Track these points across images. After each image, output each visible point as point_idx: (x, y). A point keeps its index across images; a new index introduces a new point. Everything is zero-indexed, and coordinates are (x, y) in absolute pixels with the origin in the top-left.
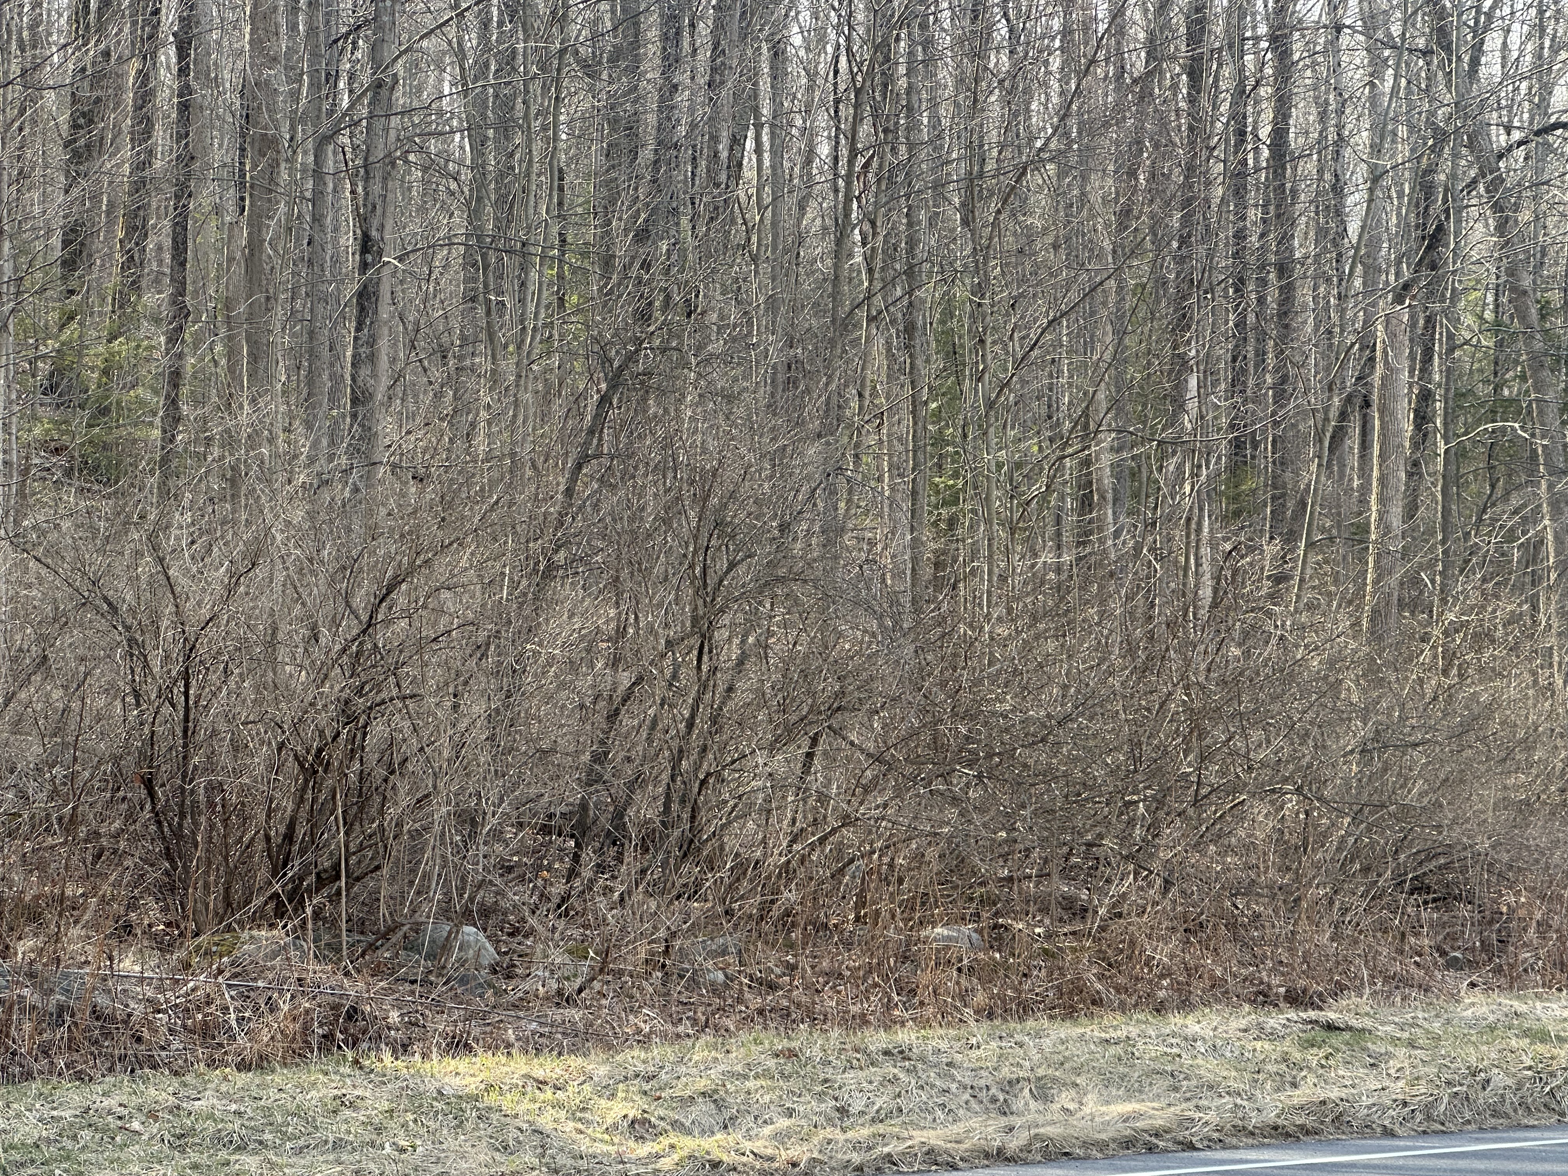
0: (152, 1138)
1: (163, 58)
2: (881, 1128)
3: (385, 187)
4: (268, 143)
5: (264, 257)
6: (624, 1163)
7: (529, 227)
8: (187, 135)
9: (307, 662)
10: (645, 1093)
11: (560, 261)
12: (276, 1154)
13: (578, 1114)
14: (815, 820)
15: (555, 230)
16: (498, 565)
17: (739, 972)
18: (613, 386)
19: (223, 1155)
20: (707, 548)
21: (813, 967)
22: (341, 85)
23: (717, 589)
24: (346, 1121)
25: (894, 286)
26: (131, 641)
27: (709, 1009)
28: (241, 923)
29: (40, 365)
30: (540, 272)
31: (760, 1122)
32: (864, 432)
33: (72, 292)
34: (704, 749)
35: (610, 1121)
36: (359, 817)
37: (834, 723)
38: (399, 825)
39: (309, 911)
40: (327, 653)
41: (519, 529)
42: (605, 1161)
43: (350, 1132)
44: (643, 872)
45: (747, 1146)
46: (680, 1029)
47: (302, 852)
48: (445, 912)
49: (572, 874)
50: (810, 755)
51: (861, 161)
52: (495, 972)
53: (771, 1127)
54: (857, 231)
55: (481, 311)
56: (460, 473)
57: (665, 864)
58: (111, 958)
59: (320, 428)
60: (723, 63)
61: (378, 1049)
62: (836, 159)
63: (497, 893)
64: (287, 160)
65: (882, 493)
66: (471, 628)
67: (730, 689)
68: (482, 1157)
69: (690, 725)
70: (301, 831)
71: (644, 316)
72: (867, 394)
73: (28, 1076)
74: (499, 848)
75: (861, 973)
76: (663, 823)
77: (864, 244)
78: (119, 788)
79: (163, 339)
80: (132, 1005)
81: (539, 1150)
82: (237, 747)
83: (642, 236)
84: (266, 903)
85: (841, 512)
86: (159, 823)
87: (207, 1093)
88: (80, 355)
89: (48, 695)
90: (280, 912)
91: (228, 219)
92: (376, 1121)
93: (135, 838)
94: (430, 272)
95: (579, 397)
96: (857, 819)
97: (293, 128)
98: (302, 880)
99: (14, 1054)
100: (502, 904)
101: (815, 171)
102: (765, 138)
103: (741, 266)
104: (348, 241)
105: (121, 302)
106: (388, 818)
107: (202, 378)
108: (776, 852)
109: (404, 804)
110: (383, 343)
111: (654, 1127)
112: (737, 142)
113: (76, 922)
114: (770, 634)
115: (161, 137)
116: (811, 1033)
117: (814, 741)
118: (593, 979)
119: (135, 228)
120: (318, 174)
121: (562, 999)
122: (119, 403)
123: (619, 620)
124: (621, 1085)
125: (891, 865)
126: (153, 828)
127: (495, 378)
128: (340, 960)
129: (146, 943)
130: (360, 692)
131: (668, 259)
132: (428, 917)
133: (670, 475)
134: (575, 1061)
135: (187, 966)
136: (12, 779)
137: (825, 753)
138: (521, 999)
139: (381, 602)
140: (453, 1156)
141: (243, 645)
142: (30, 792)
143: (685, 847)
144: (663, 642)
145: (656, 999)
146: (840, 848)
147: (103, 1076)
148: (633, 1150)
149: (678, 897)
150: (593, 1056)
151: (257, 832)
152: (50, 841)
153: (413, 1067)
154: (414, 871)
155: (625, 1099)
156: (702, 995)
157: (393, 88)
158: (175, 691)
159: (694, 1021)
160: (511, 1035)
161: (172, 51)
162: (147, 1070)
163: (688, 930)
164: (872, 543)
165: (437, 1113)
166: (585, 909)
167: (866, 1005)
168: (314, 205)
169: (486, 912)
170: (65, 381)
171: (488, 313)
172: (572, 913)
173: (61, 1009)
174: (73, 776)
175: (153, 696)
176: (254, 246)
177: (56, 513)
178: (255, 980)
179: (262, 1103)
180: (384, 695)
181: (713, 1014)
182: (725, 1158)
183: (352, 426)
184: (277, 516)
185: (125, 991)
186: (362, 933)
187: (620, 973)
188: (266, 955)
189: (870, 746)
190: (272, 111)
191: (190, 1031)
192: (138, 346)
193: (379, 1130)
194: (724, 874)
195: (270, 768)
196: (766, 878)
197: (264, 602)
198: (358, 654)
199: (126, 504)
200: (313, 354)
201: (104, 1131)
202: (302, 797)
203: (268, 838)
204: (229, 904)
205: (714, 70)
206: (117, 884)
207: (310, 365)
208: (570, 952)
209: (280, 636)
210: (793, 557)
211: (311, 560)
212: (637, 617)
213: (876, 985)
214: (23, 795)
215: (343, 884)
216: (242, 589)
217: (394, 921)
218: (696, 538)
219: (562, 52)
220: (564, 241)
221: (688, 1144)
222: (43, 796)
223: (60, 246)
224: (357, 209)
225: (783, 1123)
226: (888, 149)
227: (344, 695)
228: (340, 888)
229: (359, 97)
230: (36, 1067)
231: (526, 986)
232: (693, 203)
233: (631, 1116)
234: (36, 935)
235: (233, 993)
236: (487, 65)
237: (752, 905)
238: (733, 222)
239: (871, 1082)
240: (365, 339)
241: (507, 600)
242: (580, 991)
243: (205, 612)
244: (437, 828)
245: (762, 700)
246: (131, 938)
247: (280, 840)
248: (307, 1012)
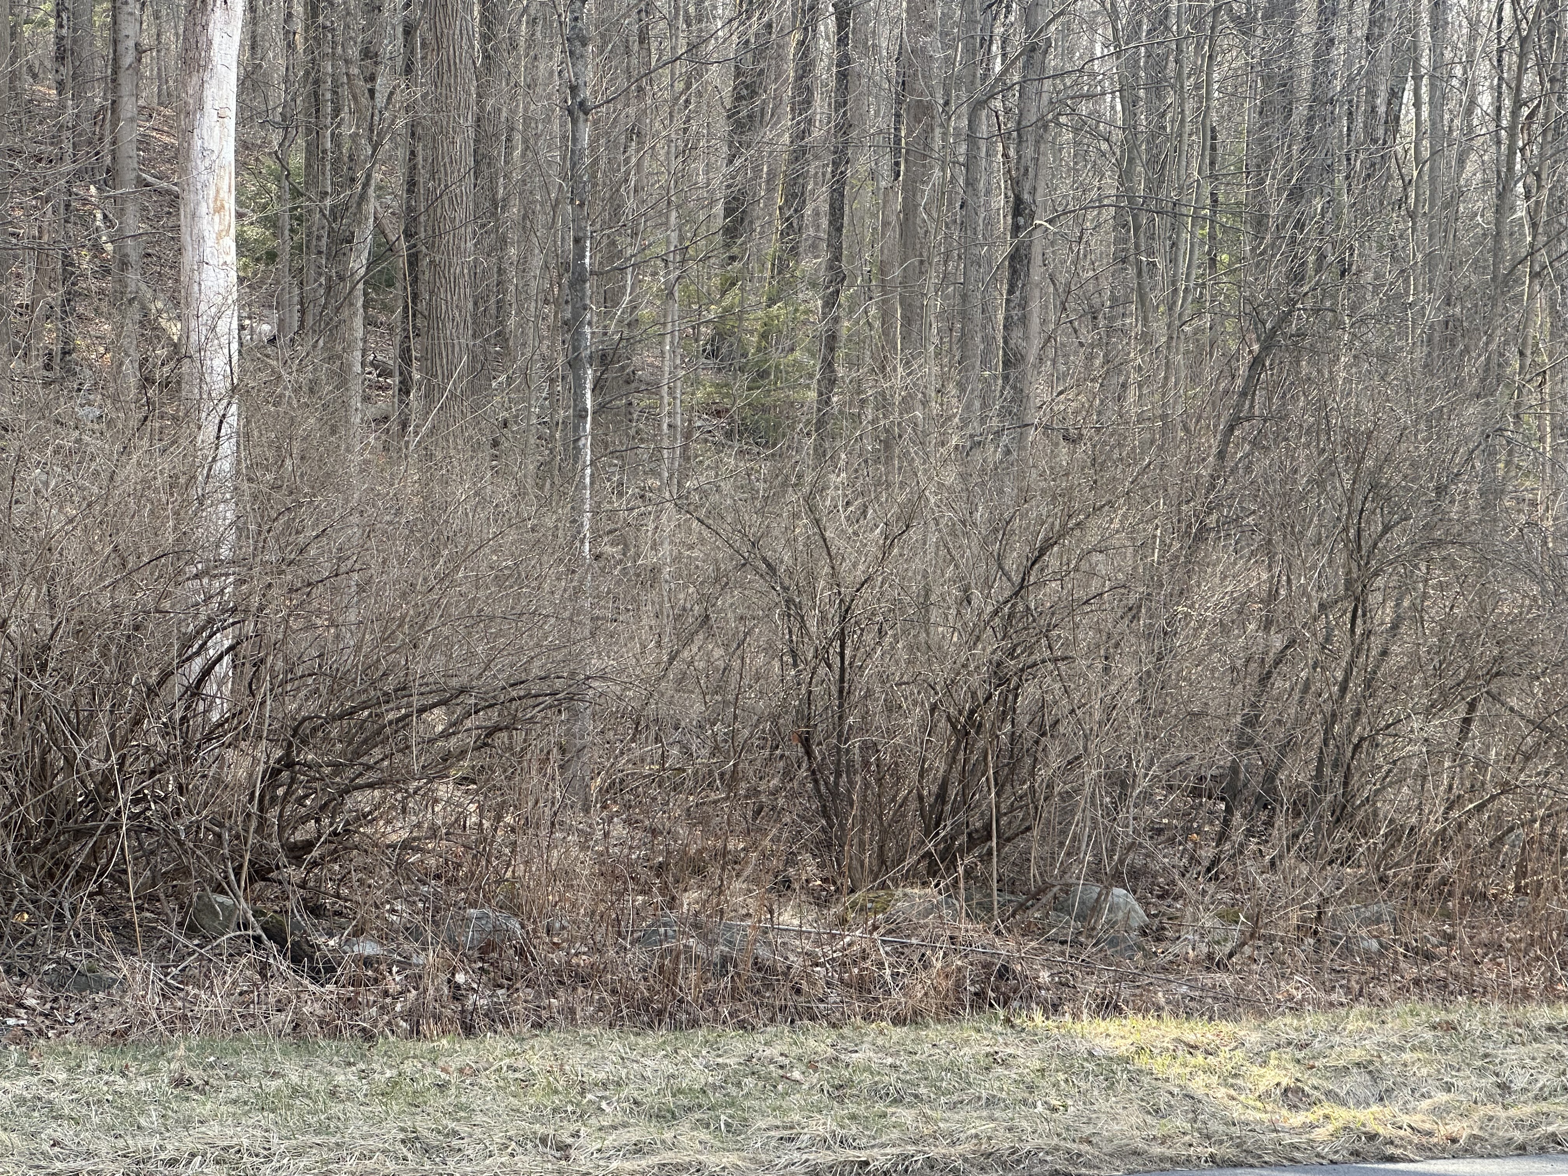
0: (811, 1088)
1: (822, 28)
2: (1544, 1107)
3: (1037, 150)
4: (923, 110)
5: (918, 221)
6: (1277, 1131)
7: (1181, 188)
8: (845, 103)
9: (959, 625)
10: (1298, 1061)
11: (1212, 221)
12: (931, 1108)
13: (1230, 1080)
14: (1473, 786)
15: (1207, 191)
16: (1150, 527)
17: (1394, 941)
18: (1266, 348)
19: (880, 1107)
20: (1362, 511)
21: (1471, 938)
22: (994, 48)
23: (1371, 553)
24: (999, 1079)
25: (1559, 240)
26: (789, 601)
27: (1363, 978)
28: (895, 881)
29: (703, 329)
30: (1192, 233)
31: (1417, 1095)
32: (1525, 391)
33: (733, 258)
34: (1358, 713)
35: (1262, 1088)
36: (1009, 779)
37: (1494, 687)
38: (1050, 786)
39: (961, 870)
40: (979, 615)
41: (1171, 492)
42: (1257, 1128)
43: (1002, 1090)
44: (1296, 836)
45: (1405, 1119)
46: (1334, 997)
47: (954, 812)
48: (1095, 873)
49: (1222, 837)
50: (1467, 721)
51: (1526, 112)
52: (1145, 934)
53: (1429, 1101)
54: (1520, 184)
55: (1131, 271)
56: (1112, 435)
57: (1317, 829)
58: (771, 912)
59: (973, 390)
60: (1382, 16)
61: (1029, 1008)
62: (1499, 109)
63: (1147, 856)
64: (941, 125)
65: (1543, 454)
66: (1123, 591)
67: (1384, 653)
68: (1133, 1120)
69: (1344, 689)
70: (953, 792)
71: (1297, 278)
72: (1528, 352)
73: (694, 1023)
74: (1149, 810)
75: (1523, 945)
76: (1316, 788)
77: (1528, 198)
78: (777, 747)
79: (820, 303)
80: (792, 958)
81: (1191, 1115)
82: (891, 707)
83: (1296, 194)
84: (919, 862)
85: (1501, 473)
86: (816, 781)
87: (864, 1046)
88: (740, 319)
89: (709, 654)
90: (933, 871)
91: (883, 184)
92: (1028, 1079)
93: (793, 795)
94: (1082, 233)
95: (1231, 359)
96: (1517, 787)
97: (947, 93)
98: (953, 839)
99: (681, 1001)
100: (1152, 866)
101: (1475, 122)
102: (1424, 90)
103: (1397, 222)
104: (1000, 202)
105: (780, 266)
106: (1039, 780)
107: (857, 341)
108: (1432, 818)
109: (1055, 765)
110: (1035, 306)
111: (1308, 1096)
112: (1395, 95)
113: (738, 875)
114: (1425, 596)
115: (820, 107)
116: (1470, 1006)
117: (1472, 706)
118: (1244, 944)
119: (794, 196)
120: (972, 139)
121: (1212, 963)
122: (777, 367)
123: (1271, 583)
124: (1273, 1054)
125: (1553, 835)
126: (810, 786)
127: (1146, 339)
128: (991, 919)
129: (803, 898)
130: (1011, 654)
131: (1323, 217)
132: (1078, 879)
133: (1323, 437)
134: (1227, 1027)
135: (843, 921)
136: (677, 736)
137: (1483, 718)
138: (1171, 962)
139: (1033, 564)
140: (1104, 1117)
141: (897, 605)
142: (694, 747)
143: (1338, 813)
144: (1316, 605)
145: (1308, 965)
146: (1499, 816)
147: (765, 1025)
148: (1286, 1119)
149: (1331, 862)
150: (1244, 1022)
151: (910, 792)
152: (713, 796)
153: (1064, 1027)
154: (1064, 832)
155: (1278, 1066)
156: (1356, 964)
157: (1046, 52)
158: (831, 651)
159: (1348, 990)
160: (1161, 998)
161: (832, 22)
162: (806, 1022)
163: (1342, 896)
164: (1534, 504)
165: (1087, 1074)
166: (1235, 873)
167: (1527, 979)
168: (967, 170)
169: (1135, 874)
170: (726, 345)
171: (1140, 274)
172: (1222, 876)
173: (725, 960)
174: (734, 734)
175: (810, 655)
176: (909, 209)
177: (717, 475)
178: (908, 936)
179: (917, 1057)
180: (1037, 657)
181: (1367, 983)
182: (1381, 1131)
183: (1003, 388)
184: (930, 479)
185: (784, 943)
186: (1012, 893)
187: (1271, 939)
188: (919, 913)
189: (1531, 713)
190: (927, 78)
191: (847, 985)
192: (796, 310)
193: (1031, 1089)
194: (1379, 839)
195: (923, 728)
196: (1421, 845)
197: (917, 564)
198: (1011, 616)
199: (784, 467)
200: (965, 316)
201: (767, 1079)
202: (954, 758)
203: (921, 798)
204: (883, 862)
205: (1372, 23)
206: (776, 840)
207: (963, 329)
208: (1220, 916)
209: (933, 598)
210: (1450, 520)
211: (964, 523)
212: (1289, 580)
213: (1538, 958)
214: (687, 752)
215: (994, 844)
216: (896, 551)
217: (1044, 882)
218: (1350, 500)
219: (1216, 10)
220: (1216, 201)
221: (1342, 1115)
222: (705, 752)
223: (722, 213)
224: (1009, 171)
225: (1442, 1097)
226: (1554, 99)
227: (996, 658)
228: (990, 849)
229: (1013, 62)
230: (702, 1014)
231: (1175, 949)
232: (1349, 160)
233: (1284, 1084)
234: (700, 887)
235: (888, 949)
236: (1139, 24)
237: (1407, 873)
238: (1389, 178)
239: (1534, 1059)
240: (1017, 301)
241: (1159, 563)
242: (1231, 955)
243: (860, 574)
244: (1087, 790)
245: (1416, 663)
246: (789, 893)
247: (932, 799)
248: (959, 969)
